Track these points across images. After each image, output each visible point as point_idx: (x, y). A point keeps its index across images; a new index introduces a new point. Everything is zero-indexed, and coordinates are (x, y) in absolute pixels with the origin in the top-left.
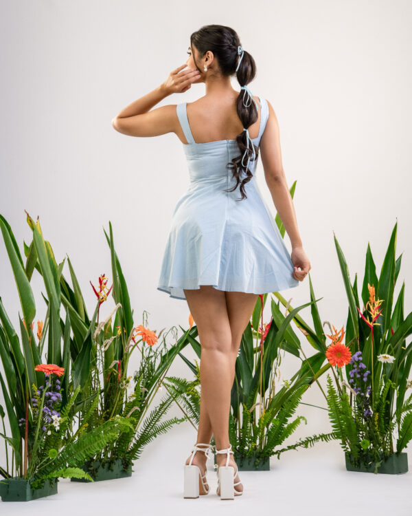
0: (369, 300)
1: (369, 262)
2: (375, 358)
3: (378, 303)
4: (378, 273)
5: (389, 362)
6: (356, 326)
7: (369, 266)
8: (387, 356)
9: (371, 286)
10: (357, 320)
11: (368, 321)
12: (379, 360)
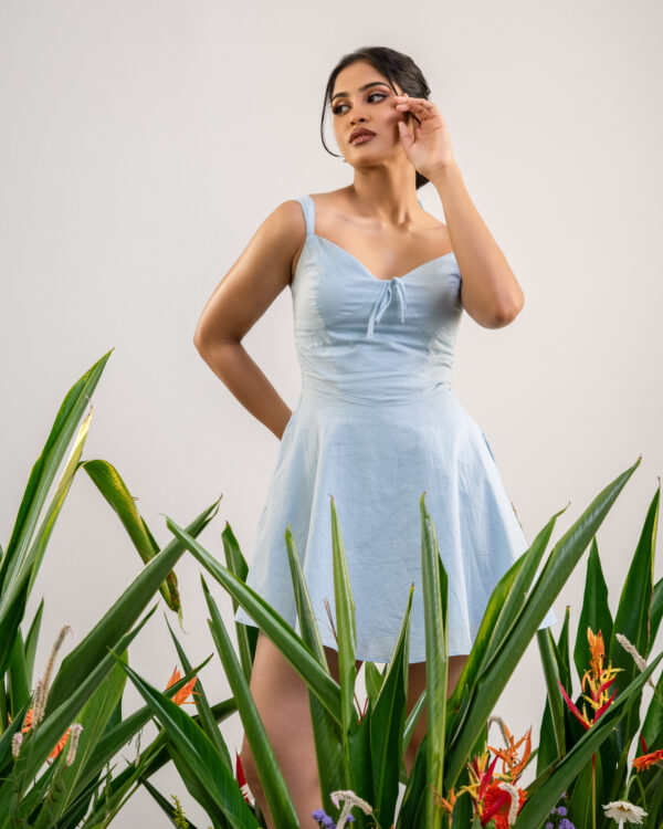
0: (589, 667)
1: (594, 580)
2: (600, 812)
3: (610, 673)
4: (614, 604)
5: (632, 821)
6: (558, 730)
7: (594, 589)
8: (627, 805)
9: (596, 633)
10: (562, 714)
11: (585, 718)
12: (609, 815)
